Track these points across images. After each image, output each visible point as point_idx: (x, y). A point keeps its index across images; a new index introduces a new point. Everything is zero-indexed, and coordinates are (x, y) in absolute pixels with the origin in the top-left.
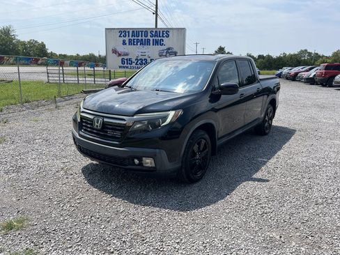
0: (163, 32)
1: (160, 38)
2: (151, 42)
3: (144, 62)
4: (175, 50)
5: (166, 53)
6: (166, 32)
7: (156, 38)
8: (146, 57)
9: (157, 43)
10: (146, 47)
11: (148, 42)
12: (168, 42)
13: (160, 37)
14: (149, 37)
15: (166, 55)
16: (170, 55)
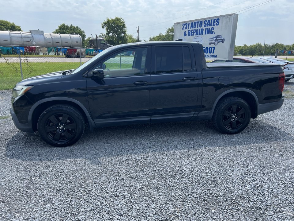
0: (214, 20)
1: (211, 27)
2: (204, 31)
5: (215, 40)
7: (208, 27)
9: (208, 32)
10: (200, 36)
11: (202, 32)
13: (211, 25)
14: (203, 27)
15: (214, 44)
16: (218, 42)
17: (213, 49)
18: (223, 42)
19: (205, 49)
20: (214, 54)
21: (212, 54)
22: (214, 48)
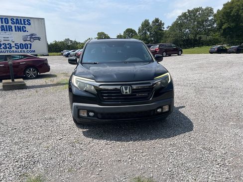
0: (24, 20)
1: (22, 26)
2: (13, 28)
3: (8, 46)
4: (38, 36)
5: (30, 38)
6: (28, 21)
7: (18, 25)
8: (10, 42)
9: (19, 29)
10: (8, 32)
11: (10, 29)
12: (30, 29)
13: (21, 24)
14: (10, 24)
15: (30, 40)
16: (35, 40)
17: (29, 46)
18: (39, 40)
19: (19, 45)
20: (32, 50)
21: (29, 49)
22: (31, 44)
